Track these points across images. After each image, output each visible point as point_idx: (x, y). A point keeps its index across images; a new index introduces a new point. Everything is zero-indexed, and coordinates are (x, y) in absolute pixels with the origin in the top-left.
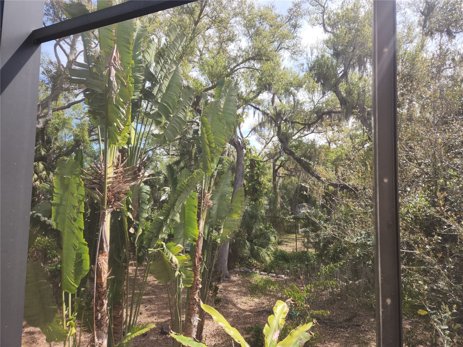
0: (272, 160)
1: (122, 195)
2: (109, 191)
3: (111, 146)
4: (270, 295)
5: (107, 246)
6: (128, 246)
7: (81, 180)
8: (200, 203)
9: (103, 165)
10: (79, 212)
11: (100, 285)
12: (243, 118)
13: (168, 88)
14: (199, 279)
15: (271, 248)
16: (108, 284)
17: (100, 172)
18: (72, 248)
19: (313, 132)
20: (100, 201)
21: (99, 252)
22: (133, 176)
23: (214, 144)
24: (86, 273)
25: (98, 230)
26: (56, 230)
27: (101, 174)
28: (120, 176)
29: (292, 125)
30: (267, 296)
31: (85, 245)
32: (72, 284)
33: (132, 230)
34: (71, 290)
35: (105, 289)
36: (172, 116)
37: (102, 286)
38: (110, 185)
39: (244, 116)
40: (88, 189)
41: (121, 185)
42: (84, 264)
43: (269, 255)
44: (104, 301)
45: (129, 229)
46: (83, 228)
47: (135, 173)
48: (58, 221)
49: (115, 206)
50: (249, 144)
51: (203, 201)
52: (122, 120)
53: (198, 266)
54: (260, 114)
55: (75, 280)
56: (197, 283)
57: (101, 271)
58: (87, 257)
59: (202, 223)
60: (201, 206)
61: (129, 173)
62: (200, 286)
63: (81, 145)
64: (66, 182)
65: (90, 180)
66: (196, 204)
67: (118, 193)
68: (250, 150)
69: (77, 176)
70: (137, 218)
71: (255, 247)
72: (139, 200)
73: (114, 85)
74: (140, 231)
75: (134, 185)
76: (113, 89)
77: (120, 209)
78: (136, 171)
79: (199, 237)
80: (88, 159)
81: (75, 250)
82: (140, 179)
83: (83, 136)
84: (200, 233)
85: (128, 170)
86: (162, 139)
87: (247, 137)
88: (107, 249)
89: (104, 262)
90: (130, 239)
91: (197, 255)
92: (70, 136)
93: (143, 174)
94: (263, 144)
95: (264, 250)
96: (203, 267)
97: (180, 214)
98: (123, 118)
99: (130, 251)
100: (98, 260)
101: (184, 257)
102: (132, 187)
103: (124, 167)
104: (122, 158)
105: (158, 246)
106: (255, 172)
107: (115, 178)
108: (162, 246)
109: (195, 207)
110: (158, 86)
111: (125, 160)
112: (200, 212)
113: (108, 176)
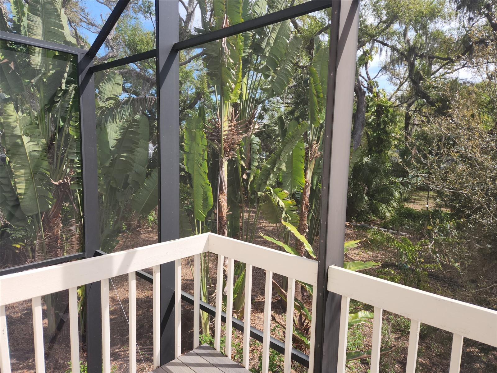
0: (405, 105)
1: (235, 146)
2: (225, 142)
3: (226, 102)
4: (386, 250)
5: (225, 188)
6: (243, 189)
7: (204, 133)
8: (307, 154)
9: (219, 120)
10: (204, 159)
11: (221, 218)
12: (371, 55)
13: (275, 41)
14: (306, 224)
15: (394, 204)
16: (227, 218)
17: (217, 126)
18: (200, 186)
19: (464, 66)
20: (218, 150)
21: (219, 192)
22: (245, 129)
23: (322, 94)
24: (211, 207)
25: (218, 174)
26: (188, 172)
27: (218, 127)
28: (233, 129)
29: (429, 60)
30: (382, 251)
31: (209, 185)
32: (202, 215)
33: (245, 177)
34: (201, 219)
35: (226, 221)
36: (279, 69)
37: (223, 219)
38: (226, 137)
39: (373, 53)
40: (209, 141)
41: (234, 137)
42: (209, 200)
43: (389, 211)
44: (225, 230)
45: (242, 175)
46: (207, 172)
47: (246, 126)
48: (189, 166)
49: (231, 155)
50: (377, 86)
51: (310, 152)
52: (233, 81)
53: (305, 212)
54: (388, 51)
55: (203, 211)
56: (304, 227)
57: (222, 207)
58: (210, 194)
59: (309, 173)
60: (308, 156)
61: (241, 126)
62: (307, 230)
63: (202, 97)
64: (193, 134)
65: (210, 133)
66: (304, 154)
67: (232, 144)
68: (377, 93)
69: (200, 129)
70: (249, 165)
71: (374, 202)
72: (251, 150)
73: (226, 50)
74: (252, 178)
75: (246, 137)
76: (225, 54)
77: (235, 158)
78: (247, 124)
79: (306, 186)
80: (209, 110)
81: (202, 188)
82: (251, 131)
83: (203, 89)
84: (306, 182)
85: (241, 123)
86: (270, 92)
87: (375, 77)
88: (225, 190)
89: (223, 200)
90: (244, 184)
91: (304, 202)
92: (192, 89)
93: (254, 126)
94: (397, 85)
95: (384, 206)
96: (311, 215)
97: (286, 163)
98: (234, 79)
99: (243, 194)
100: (219, 198)
101: (289, 202)
102: (244, 139)
103: (237, 120)
104: (235, 112)
105: (267, 191)
106: (381, 120)
107: (230, 130)
108: (270, 190)
109: (303, 157)
110: (267, 38)
111: (238, 114)
112: (308, 162)
113: (224, 129)
